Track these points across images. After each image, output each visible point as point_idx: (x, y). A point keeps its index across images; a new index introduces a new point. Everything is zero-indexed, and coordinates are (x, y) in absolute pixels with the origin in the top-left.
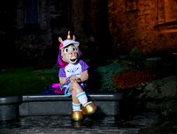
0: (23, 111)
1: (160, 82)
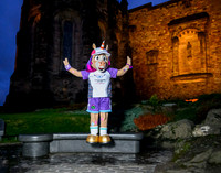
0: (53, 148)
1: (174, 125)
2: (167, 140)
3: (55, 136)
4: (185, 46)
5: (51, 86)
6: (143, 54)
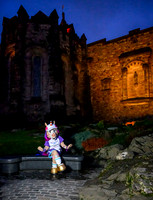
3: (23, 158)
4: (133, 75)
5: (25, 110)
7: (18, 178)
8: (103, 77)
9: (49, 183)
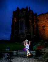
2: (43, 52)
5: (19, 37)
6: (41, 27)
7: (17, 57)
8: (43, 25)
9: (26, 59)
